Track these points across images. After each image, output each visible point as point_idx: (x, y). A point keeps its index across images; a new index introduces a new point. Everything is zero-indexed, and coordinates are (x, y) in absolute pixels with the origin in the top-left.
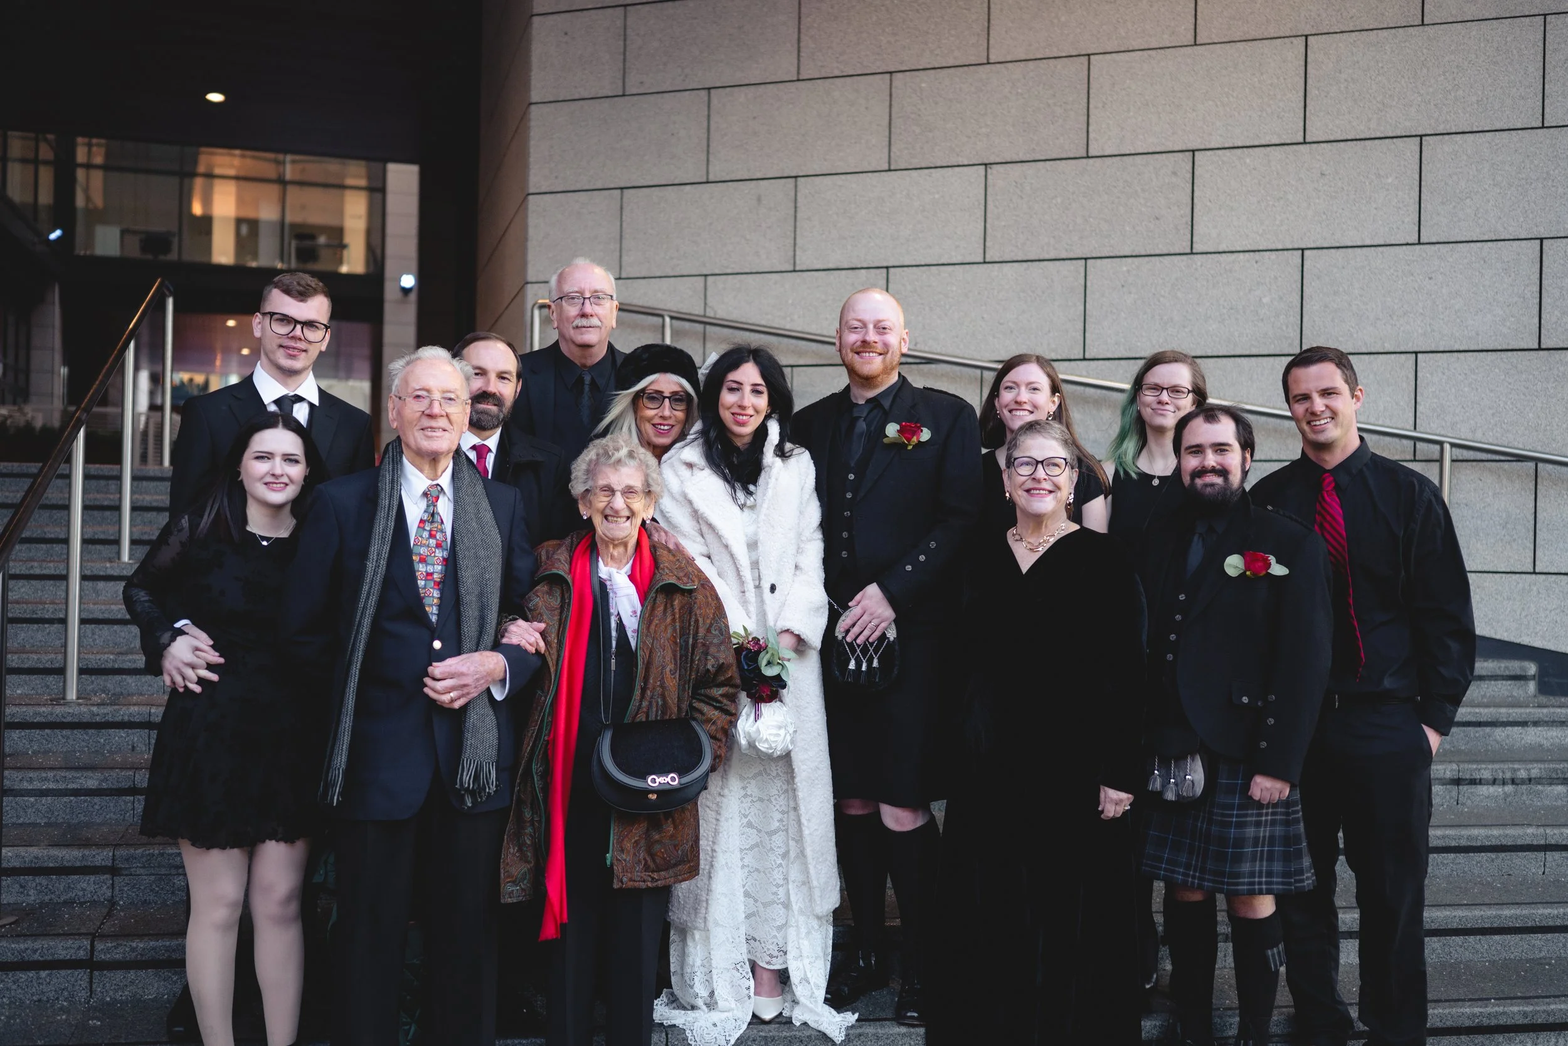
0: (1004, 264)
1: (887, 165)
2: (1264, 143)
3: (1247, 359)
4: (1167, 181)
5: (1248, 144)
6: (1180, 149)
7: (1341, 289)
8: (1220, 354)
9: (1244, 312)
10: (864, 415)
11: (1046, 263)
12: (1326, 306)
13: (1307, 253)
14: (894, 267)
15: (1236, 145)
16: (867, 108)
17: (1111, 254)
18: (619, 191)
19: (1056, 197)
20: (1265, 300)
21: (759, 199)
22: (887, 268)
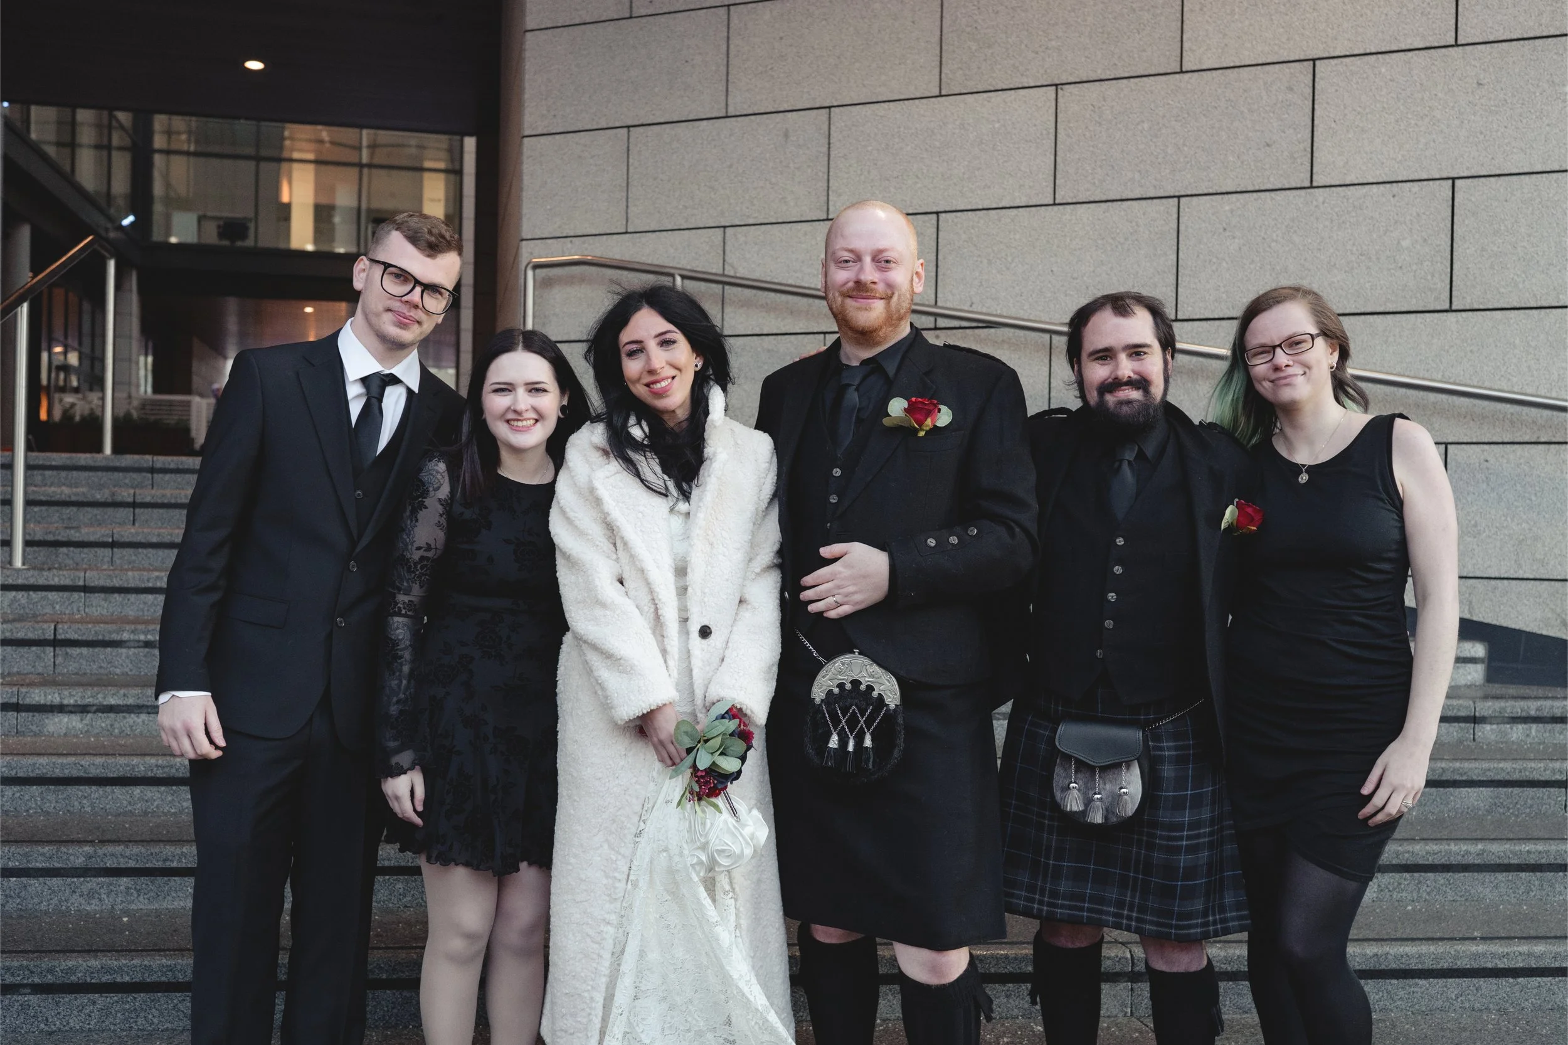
0: (1078, 206)
1: (938, 89)
2: (1404, 47)
3: (1381, 317)
4: (1280, 98)
5: (1383, 50)
6: (1297, 58)
7: (1502, 228)
8: (1347, 311)
9: (1378, 259)
10: (856, 382)
11: (1129, 203)
12: (1483, 249)
13: (1458, 182)
14: (945, 212)
15: (1368, 51)
16: (913, 22)
17: (1211, 191)
18: (626, 130)
19: (1143, 122)
20: (1405, 243)
21: (786, 135)
22: (937, 213)
